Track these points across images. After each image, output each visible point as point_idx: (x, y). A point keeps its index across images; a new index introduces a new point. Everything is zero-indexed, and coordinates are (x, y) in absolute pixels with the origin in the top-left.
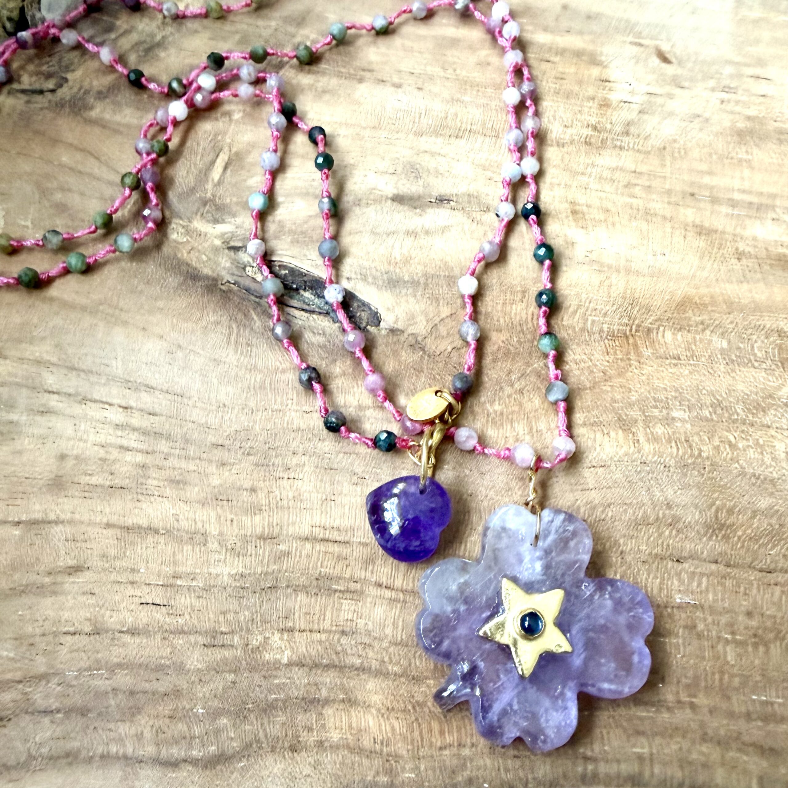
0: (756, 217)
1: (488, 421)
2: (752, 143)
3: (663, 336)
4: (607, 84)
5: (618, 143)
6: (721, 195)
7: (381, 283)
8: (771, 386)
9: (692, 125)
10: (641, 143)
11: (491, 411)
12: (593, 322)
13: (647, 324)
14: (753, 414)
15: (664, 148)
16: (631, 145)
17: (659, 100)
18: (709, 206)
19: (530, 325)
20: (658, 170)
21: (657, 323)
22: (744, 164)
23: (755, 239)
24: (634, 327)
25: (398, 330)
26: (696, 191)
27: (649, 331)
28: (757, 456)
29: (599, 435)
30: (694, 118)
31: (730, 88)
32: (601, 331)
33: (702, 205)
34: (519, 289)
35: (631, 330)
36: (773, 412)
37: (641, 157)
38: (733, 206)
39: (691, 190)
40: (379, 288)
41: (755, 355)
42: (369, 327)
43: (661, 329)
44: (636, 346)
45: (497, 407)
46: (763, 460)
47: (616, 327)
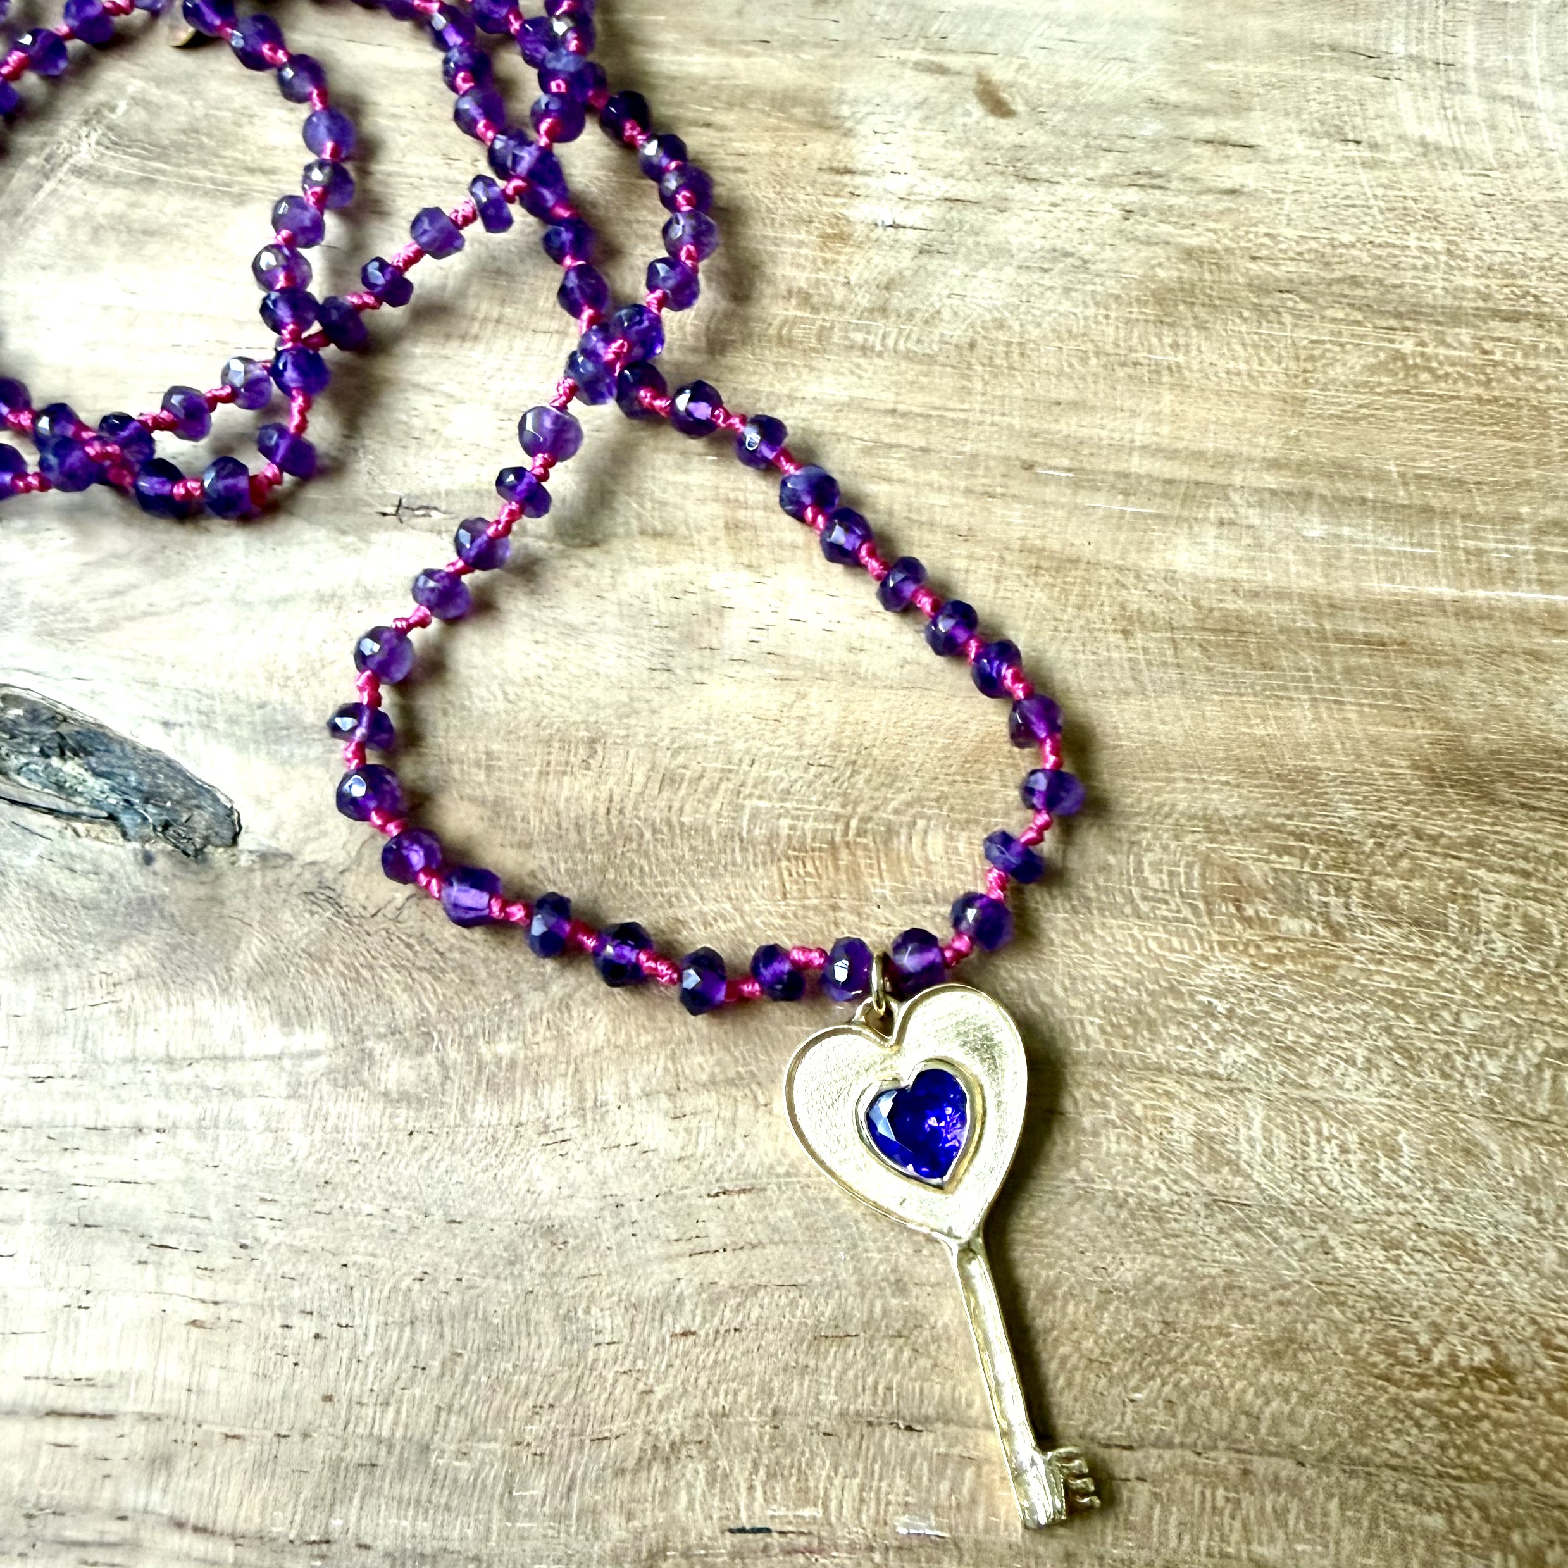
0: (1180, 519)
1: (477, 1083)
2: (1190, 322)
3: (924, 844)
4: (847, 178)
5: (859, 337)
6: (1098, 464)
7: (245, 732)
8: (1175, 964)
9: (1047, 281)
10: (914, 337)
11: (488, 1057)
12: (755, 815)
13: (887, 814)
14: (1126, 1037)
15: (972, 346)
16: (890, 342)
17: (972, 216)
18: (1066, 496)
19: (602, 829)
20: (951, 405)
21: (912, 811)
22: (1166, 379)
23: (1170, 577)
24: (854, 823)
25: (277, 854)
26: (1039, 456)
27: (890, 831)
28: (1124, 1146)
29: (744, 1110)
30: (1054, 260)
31: (1151, 174)
32: (773, 836)
33: (1049, 493)
34: (583, 734)
35: (845, 833)
36: (1173, 1030)
37: (912, 371)
38: (1126, 494)
39: (1025, 455)
40: (241, 746)
41: (1143, 883)
42: (209, 849)
43: (921, 823)
44: (855, 874)
45: (504, 1048)
46: (1136, 1159)
47: (809, 825)
